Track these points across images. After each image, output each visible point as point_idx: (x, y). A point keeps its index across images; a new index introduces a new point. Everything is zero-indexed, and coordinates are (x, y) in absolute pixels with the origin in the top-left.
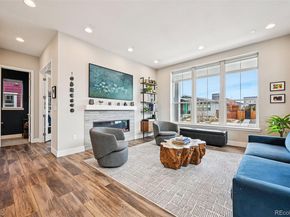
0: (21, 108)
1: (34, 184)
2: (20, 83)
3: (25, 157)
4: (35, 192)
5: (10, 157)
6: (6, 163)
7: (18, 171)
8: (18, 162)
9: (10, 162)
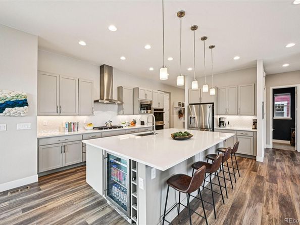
0: (289, 118)
1: (292, 181)
2: (288, 96)
3: (289, 161)
4: (292, 187)
5: (278, 157)
6: (275, 160)
7: (282, 169)
8: (283, 163)
9: (278, 161)
